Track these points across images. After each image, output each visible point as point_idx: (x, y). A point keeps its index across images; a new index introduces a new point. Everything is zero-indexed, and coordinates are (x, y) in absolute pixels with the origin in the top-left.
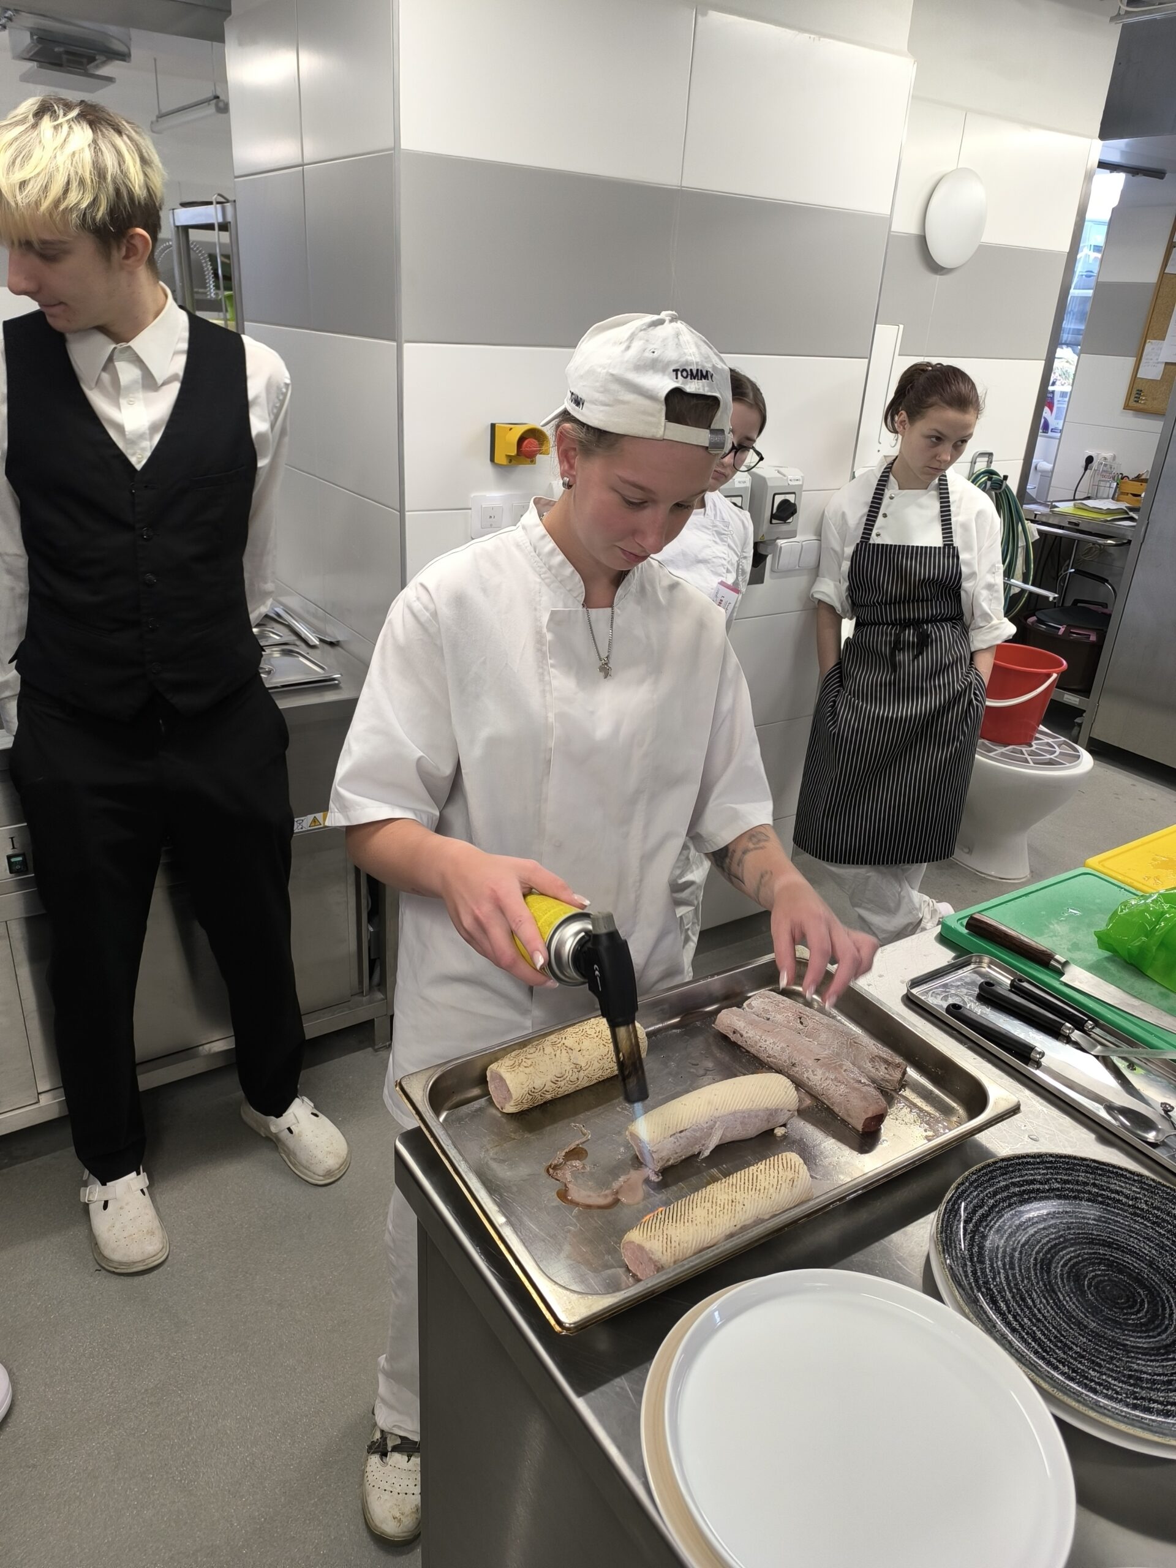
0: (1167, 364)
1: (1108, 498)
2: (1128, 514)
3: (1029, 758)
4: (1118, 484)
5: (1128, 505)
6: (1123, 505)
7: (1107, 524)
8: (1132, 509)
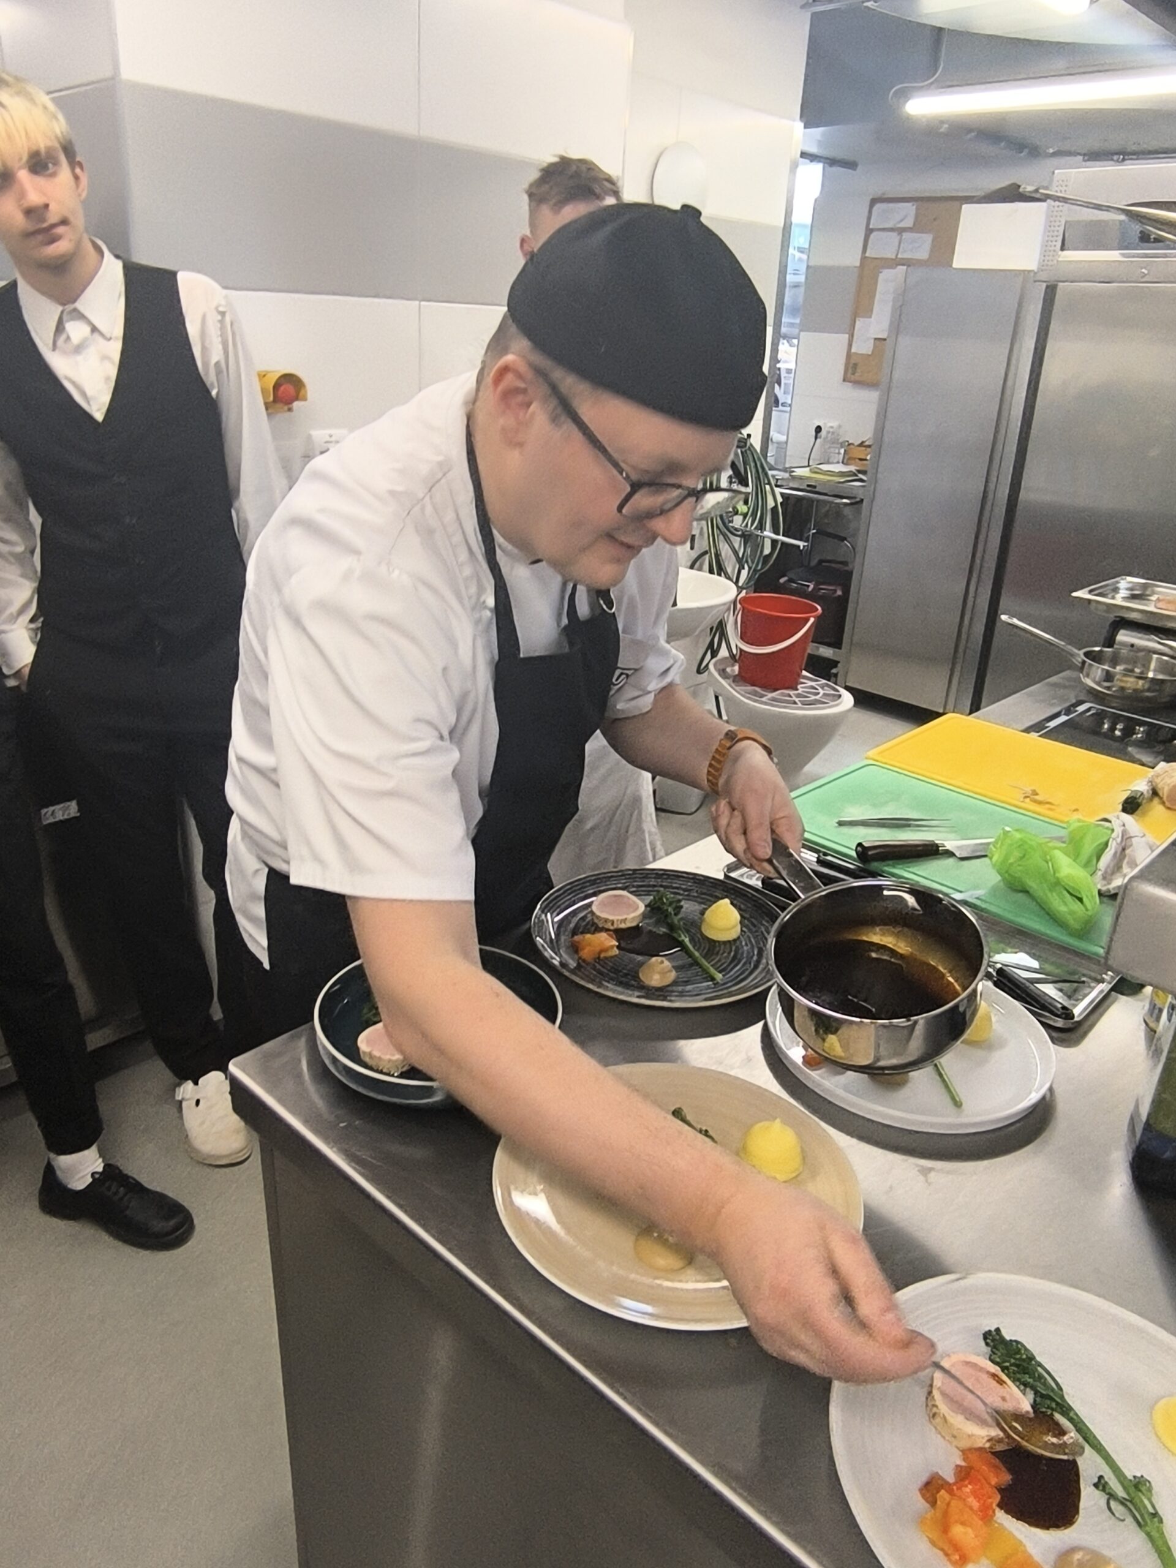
0: (875, 339)
1: (838, 462)
2: (857, 476)
3: (797, 700)
4: (845, 451)
5: (857, 468)
6: (853, 468)
7: (840, 485)
8: (859, 471)
